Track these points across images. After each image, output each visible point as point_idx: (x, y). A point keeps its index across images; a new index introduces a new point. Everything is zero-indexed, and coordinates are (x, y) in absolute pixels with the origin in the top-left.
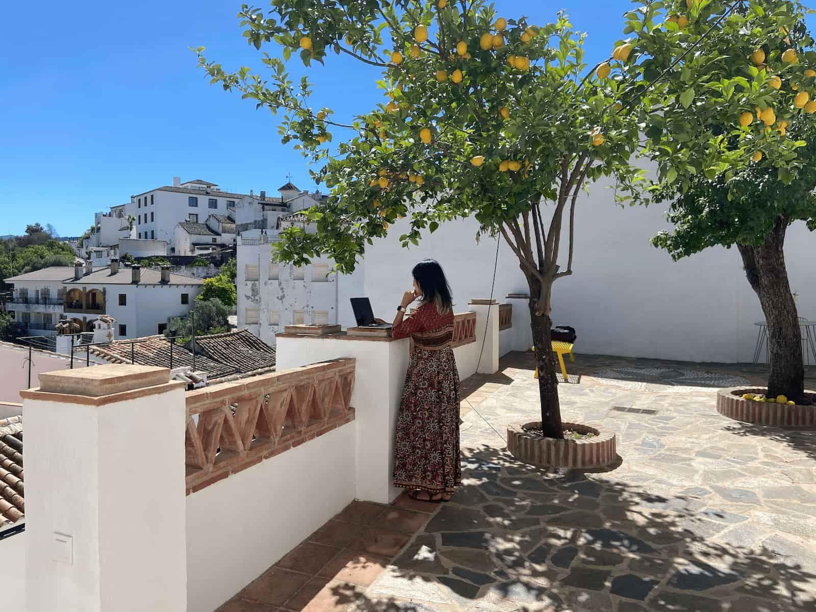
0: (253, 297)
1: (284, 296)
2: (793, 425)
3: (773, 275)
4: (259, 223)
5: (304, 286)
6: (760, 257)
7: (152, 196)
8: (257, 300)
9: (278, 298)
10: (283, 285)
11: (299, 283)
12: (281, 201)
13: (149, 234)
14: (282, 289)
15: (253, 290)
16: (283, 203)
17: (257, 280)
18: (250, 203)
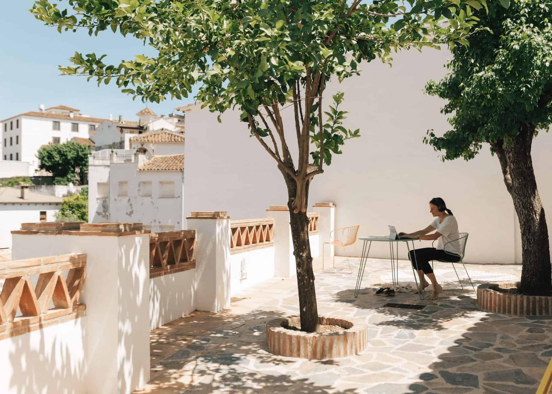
0: (104, 214)
1: (132, 212)
2: (538, 315)
3: (522, 178)
4: (117, 145)
5: (152, 202)
6: (511, 162)
7: (18, 121)
8: (107, 216)
9: (127, 213)
10: (132, 202)
11: (147, 200)
12: (138, 124)
13: (14, 157)
14: (131, 205)
15: (104, 207)
16: (140, 126)
17: (107, 198)
18: (109, 126)
